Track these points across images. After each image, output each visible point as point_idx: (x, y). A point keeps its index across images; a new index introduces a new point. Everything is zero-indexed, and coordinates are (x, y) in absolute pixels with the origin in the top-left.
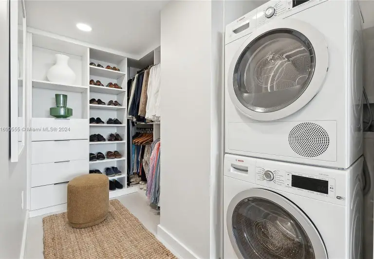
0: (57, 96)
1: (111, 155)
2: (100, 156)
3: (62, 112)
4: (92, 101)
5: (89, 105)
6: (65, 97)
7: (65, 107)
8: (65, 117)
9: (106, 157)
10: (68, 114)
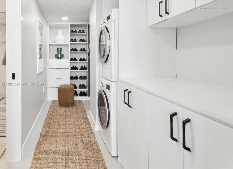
0: (58, 49)
1: (81, 78)
2: (76, 78)
3: (59, 56)
4: (72, 50)
5: (70, 52)
6: (61, 49)
7: (61, 54)
8: (61, 58)
9: (78, 78)
10: (62, 57)
